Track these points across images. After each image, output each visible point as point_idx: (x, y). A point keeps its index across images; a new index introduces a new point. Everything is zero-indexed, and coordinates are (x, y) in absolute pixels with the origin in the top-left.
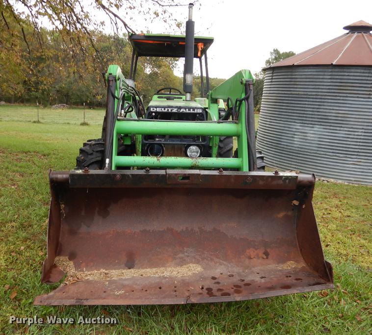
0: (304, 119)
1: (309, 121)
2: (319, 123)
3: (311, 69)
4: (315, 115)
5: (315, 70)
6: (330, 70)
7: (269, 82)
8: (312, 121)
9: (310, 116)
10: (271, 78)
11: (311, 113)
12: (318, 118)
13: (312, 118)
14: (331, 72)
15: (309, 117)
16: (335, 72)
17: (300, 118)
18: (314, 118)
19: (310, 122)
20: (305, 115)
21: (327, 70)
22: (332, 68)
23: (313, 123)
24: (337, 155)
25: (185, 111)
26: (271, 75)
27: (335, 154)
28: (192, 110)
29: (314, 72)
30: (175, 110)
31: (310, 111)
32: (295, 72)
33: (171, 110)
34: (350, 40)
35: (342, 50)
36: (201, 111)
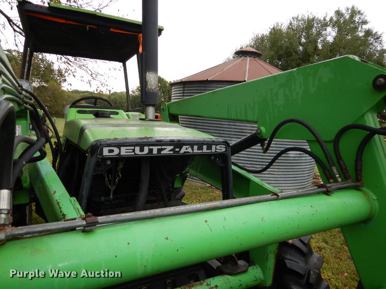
0: (222, 132)
1: (226, 134)
2: (237, 137)
4: (231, 128)
7: (180, 96)
8: (229, 134)
9: (227, 129)
10: (182, 92)
11: (227, 126)
12: (235, 132)
13: (229, 131)
15: (226, 131)
17: (217, 132)
18: (231, 131)
19: (228, 136)
20: (222, 129)
23: (230, 136)
24: (255, 166)
25: (190, 150)
26: (182, 89)
27: (252, 166)
28: (205, 147)
30: (167, 150)
31: (227, 125)
32: (209, 87)
33: (159, 151)
34: (247, 62)
35: (246, 69)
36: (224, 150)
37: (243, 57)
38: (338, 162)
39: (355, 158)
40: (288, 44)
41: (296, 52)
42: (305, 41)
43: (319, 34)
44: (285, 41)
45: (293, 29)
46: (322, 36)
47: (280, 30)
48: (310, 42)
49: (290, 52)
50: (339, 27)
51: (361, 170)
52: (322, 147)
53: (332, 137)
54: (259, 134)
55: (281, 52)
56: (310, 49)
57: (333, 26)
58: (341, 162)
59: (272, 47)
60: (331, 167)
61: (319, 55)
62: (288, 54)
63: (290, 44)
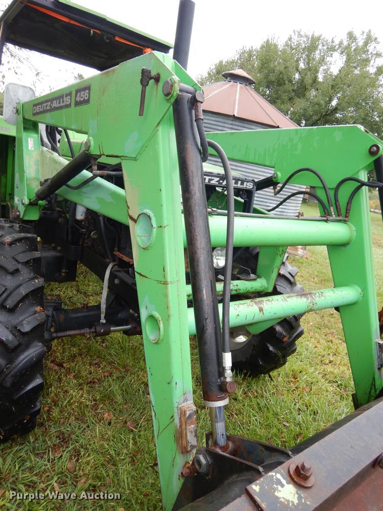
3: (209, 116)
5: (214, 119)
6: (230, 122)
14: (231, 124)
16: (235, 125)
21: (227, 121)
22: (233, 120)
28: (240, 182)
29: (213, 120)
30: (215, 181)
33: (210, 180)
34: (237, 90)
35: (235, 100)
36: (252, 187)
37: (232, 83)
38: (336, 204)
39: (347, 202)
40: (282, 69)
41: (290, 81)
42: (303, 67)
43: (322, 60)
44: (279, 63)
45: (291, 47)
46: (326, 64)
47: (276, 46)
48: (309, 69)
49: (282, 79)
50: (348, 55)
51: (350, 210)
52: (326, 192)
53: (334, 185)
54: (275, 178)
55: (272, 78)
56: (308, 80)
57: (342, 53)
58: (338, 203)
59: (262, 68)
60: (330, 207)
61: (317, 90)
62: (280, 82)
63: (285, 68)
